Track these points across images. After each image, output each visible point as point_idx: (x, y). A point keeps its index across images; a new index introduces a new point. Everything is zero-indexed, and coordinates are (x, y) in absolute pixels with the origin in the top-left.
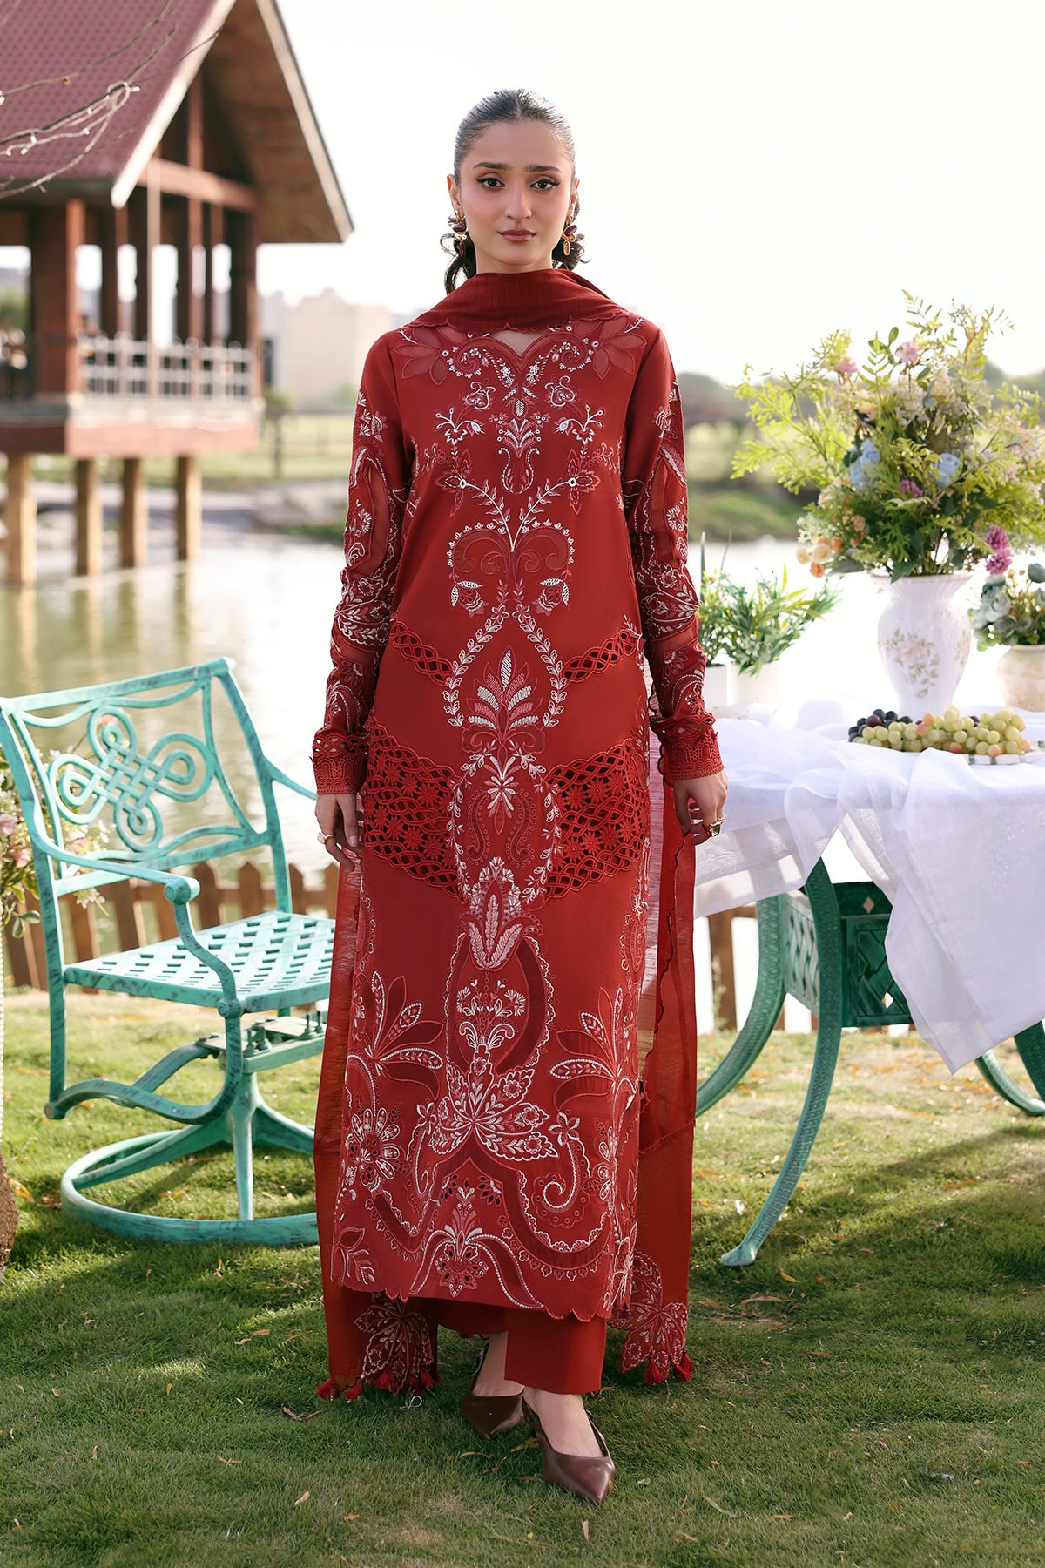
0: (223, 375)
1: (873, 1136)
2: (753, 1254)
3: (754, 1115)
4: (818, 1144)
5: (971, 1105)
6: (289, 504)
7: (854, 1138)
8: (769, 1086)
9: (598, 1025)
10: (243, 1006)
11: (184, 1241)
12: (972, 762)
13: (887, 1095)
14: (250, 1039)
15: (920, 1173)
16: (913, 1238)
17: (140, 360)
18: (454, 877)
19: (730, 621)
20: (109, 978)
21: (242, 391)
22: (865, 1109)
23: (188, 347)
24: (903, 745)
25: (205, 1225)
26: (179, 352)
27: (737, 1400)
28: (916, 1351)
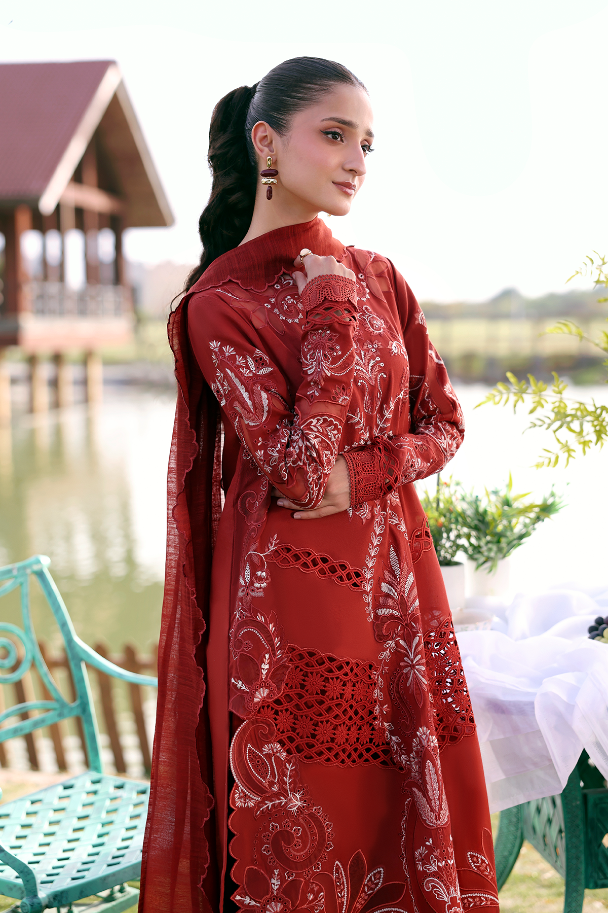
9: (483, 861)
10: (44, 903)
18: (388, 751)
19: (465, 524)
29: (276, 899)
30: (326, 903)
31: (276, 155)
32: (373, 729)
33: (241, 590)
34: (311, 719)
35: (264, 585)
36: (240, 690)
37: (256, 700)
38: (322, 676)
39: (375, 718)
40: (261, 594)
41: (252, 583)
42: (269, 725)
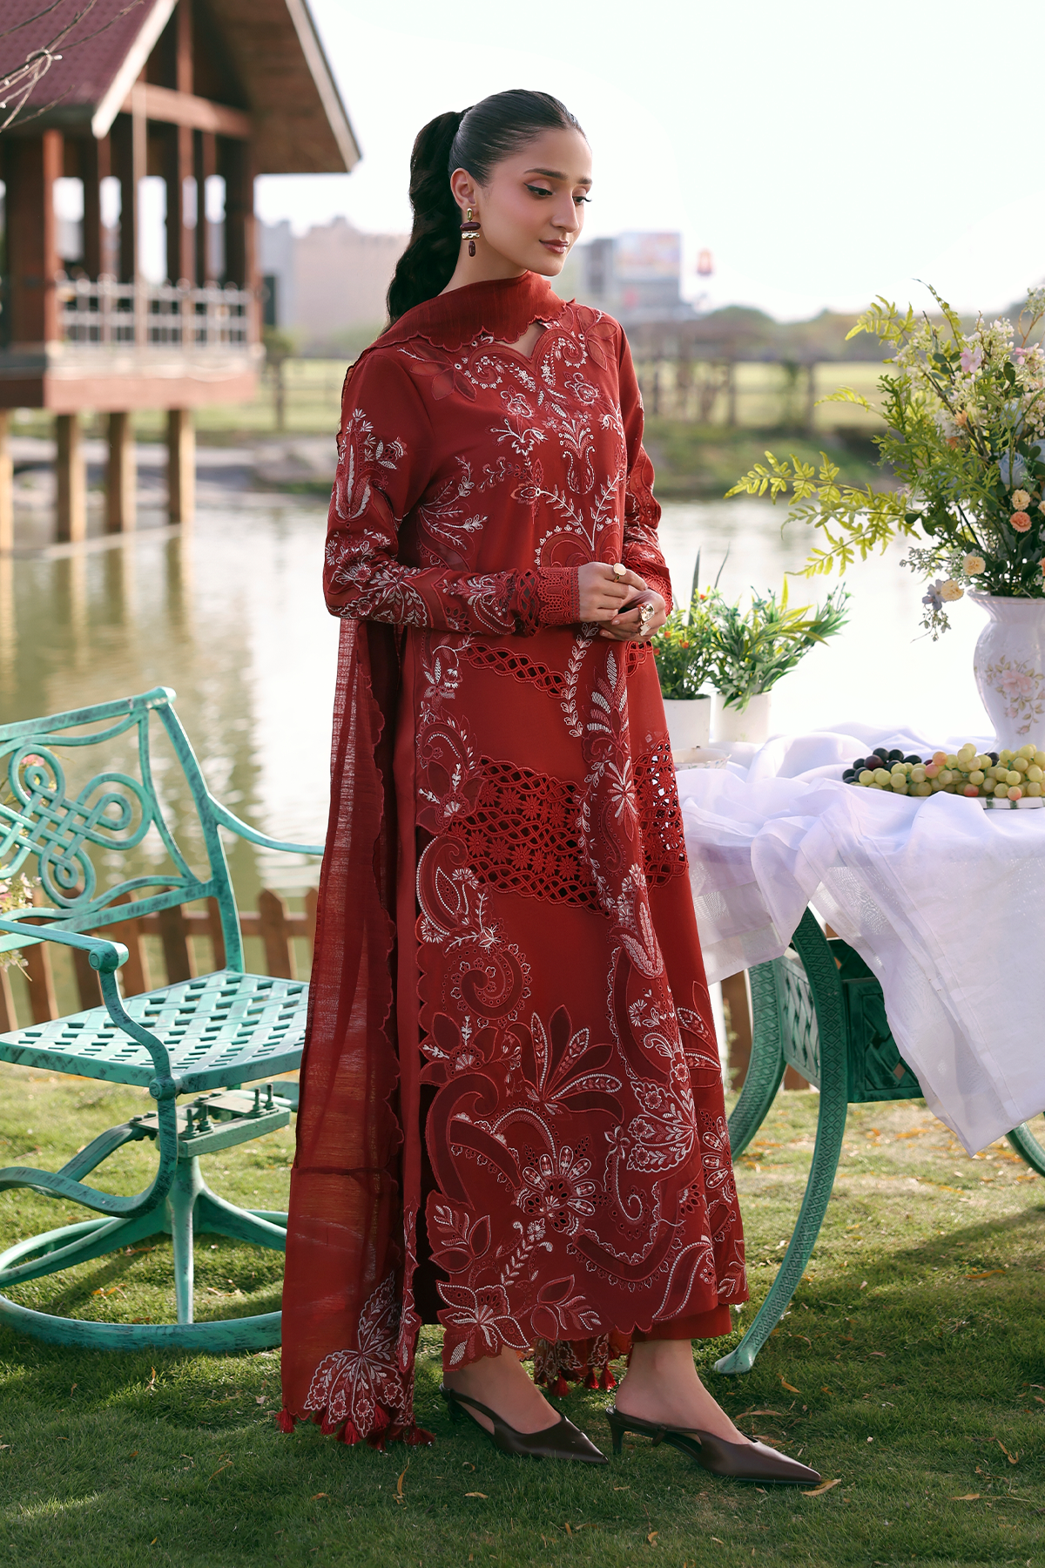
0: (218, 319)
1: (892, 1216)
2: (751, 1360)
3: (758, 1192)
4: (829, 1225)
5: (1003, 1176)
6: (293, 460)
7: (870, 1218)
8: (777, 1158)
9: (695, 1018)
10: (178, 1087)
11: (116, 1348)
12: (989, 806)
13: (908, 1166)
14: (190, 1118)
15: (943, 1260)
16: (929, 1339)
17: (125, 305)
19: (719, 645)
20: (32, 1052)
21: (238, 337)
22: (885, 1184)
23: (179, 289)
24: (909, 788)
25: (139, 1329)
26: (168, 295)
27: (724, 1537)
28: (929, 1476)
29: (468, 1051)
30: (522, 1060)
31: (478, 206)
32: (579, 865)
33: (429, 690)
34: (507, 842)
35: (455, 685)
36: (430, 802)
37: (447, 814)
38: (518, 793)
39: (581, 852)
40: (452, 696)
41: (442, 682)
42: (461, 846)
